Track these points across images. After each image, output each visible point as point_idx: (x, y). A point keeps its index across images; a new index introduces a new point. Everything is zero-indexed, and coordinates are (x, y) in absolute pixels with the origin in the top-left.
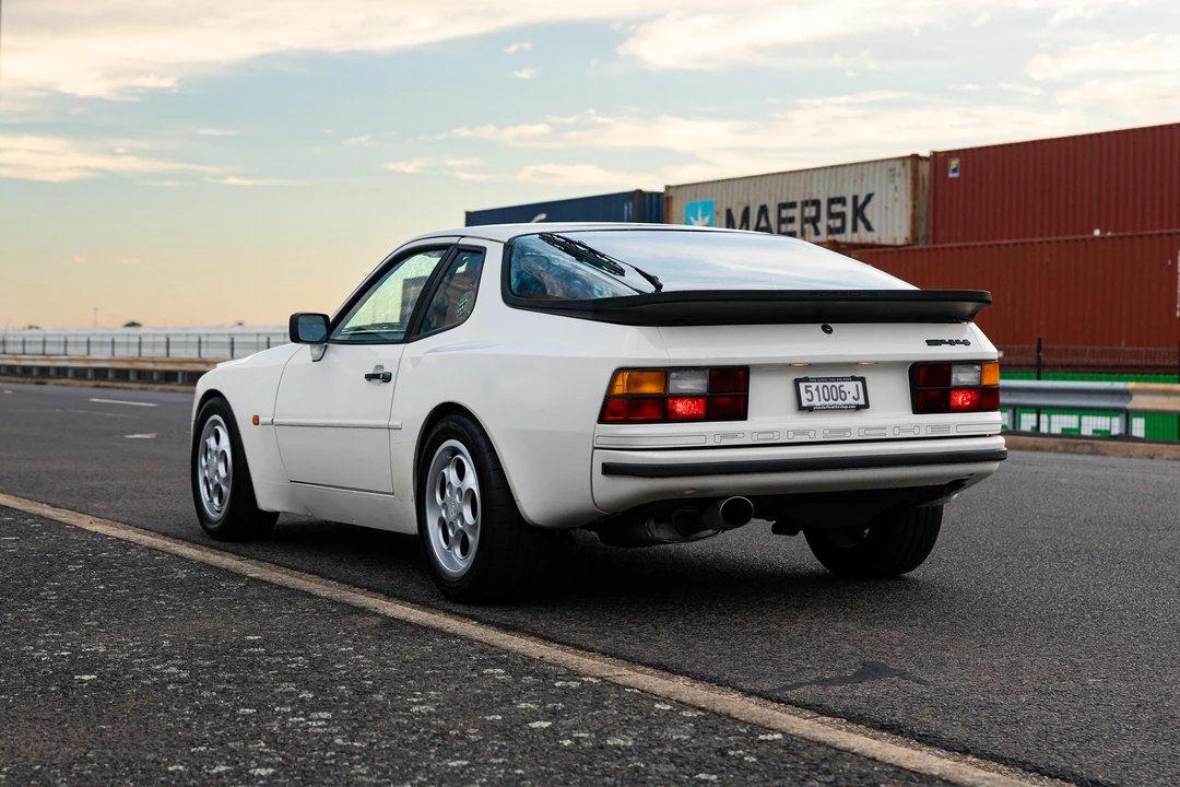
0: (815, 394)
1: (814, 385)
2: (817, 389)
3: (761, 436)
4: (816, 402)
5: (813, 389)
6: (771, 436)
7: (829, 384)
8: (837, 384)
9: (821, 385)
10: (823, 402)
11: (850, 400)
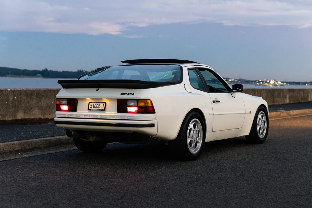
0: (93, 106)
1: (93, 104)
2: (94, 105)
3: (77, 116)
4: (92, 108)
5: (92, 105)
6: (79, 116)
7: (97, 104)
8: (99, 104)
9: (95, 104)
10: (94, 108)
11: (101, 108)
